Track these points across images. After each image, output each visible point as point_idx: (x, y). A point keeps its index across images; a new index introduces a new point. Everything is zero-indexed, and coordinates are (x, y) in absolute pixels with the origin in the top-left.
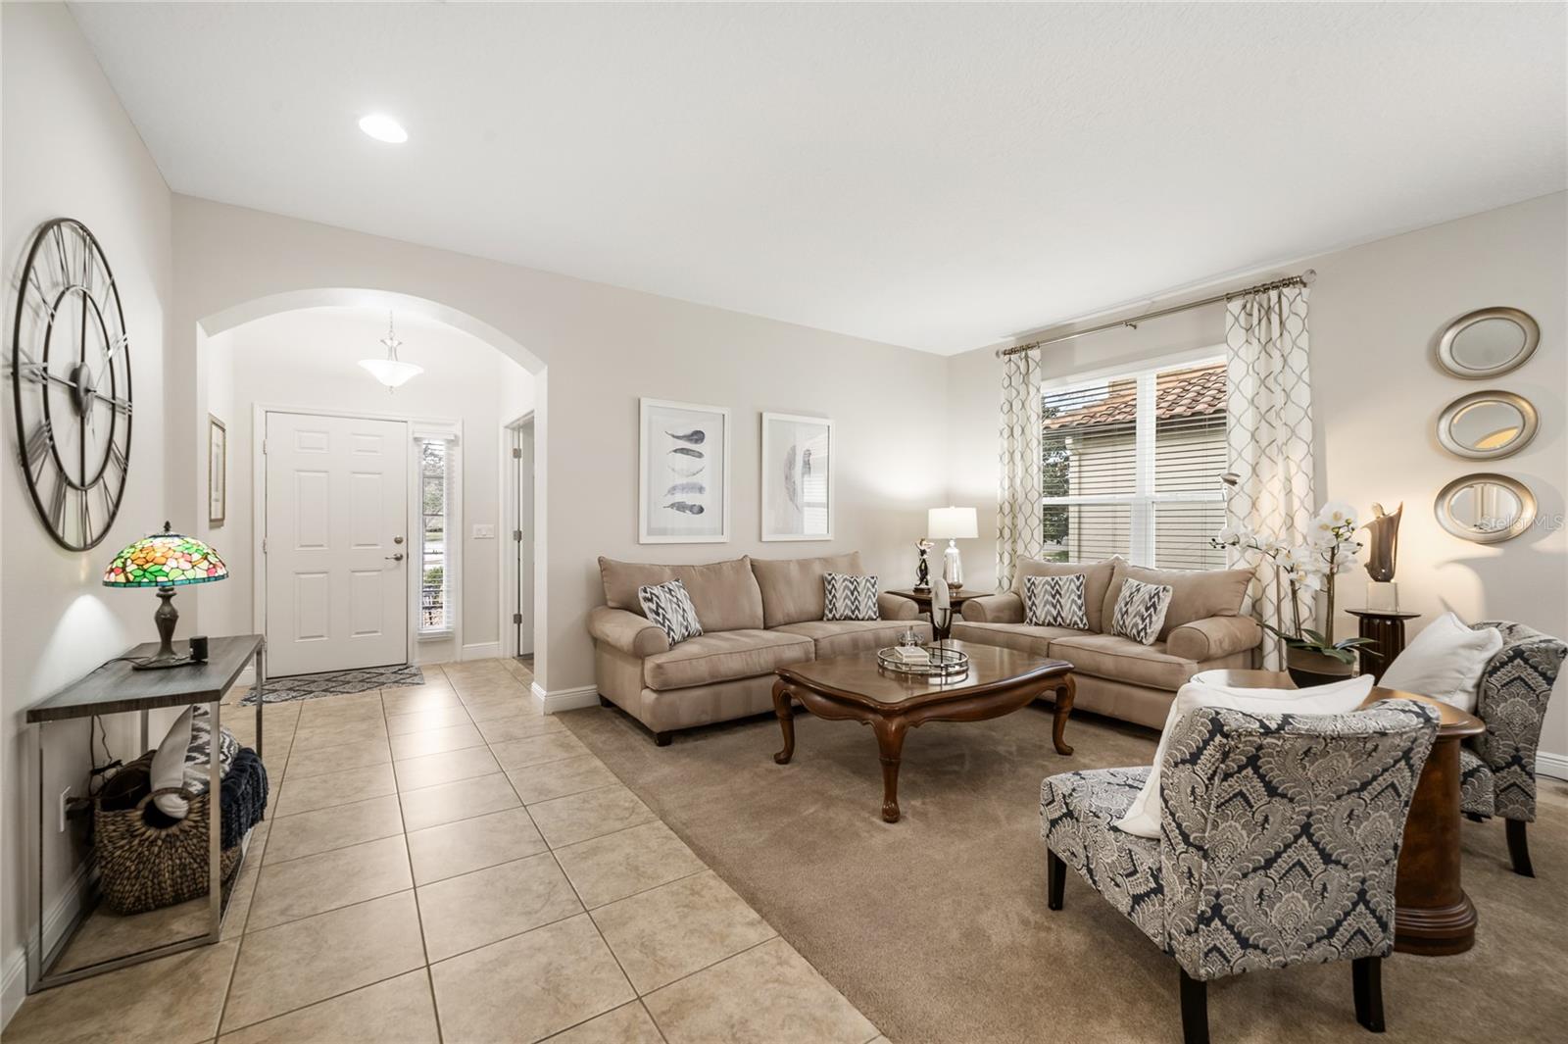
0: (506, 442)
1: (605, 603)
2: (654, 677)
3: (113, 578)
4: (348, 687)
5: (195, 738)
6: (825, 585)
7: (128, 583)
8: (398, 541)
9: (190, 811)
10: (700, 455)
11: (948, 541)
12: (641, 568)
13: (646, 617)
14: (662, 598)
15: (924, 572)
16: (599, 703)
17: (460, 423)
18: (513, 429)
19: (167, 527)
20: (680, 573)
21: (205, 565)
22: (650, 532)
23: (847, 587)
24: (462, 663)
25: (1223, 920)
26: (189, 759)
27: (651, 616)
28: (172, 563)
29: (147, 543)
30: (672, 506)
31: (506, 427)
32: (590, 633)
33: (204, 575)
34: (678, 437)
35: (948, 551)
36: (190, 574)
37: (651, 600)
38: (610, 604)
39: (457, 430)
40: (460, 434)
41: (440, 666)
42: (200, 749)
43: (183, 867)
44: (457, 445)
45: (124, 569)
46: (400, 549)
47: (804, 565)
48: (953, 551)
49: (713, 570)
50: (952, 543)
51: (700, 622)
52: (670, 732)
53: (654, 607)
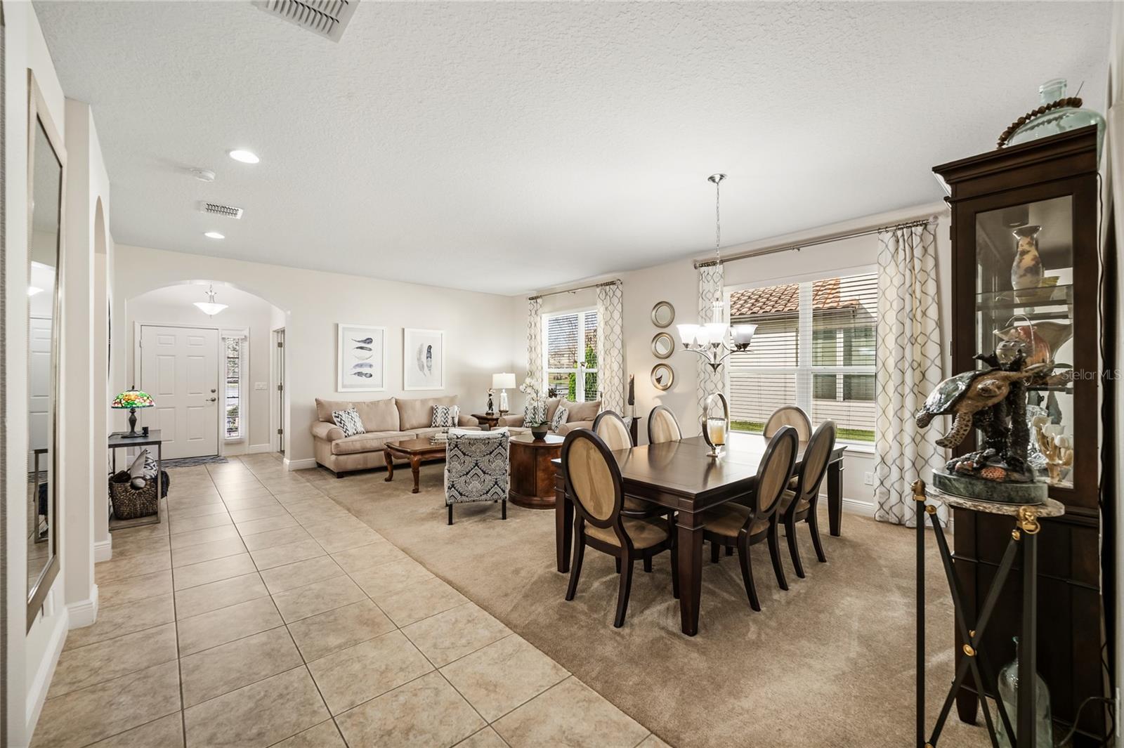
0: (273, 340)
1: (319, 420)
2: (335, 448)
3: (116, 405)
4: (187, 465)
5: (146, 461)
6: (432, 411)
7: (122, 407)
8: (213, 391)
9: (146, 485)
10: (370, 350)
11: (502, 389)
12: (337, 404)
13: (335, 424)
14: (344, 416)
15: (491, 405)
16: (316, 466)
17: (248, 329)
18: (278, 332)
19: (133, 387)
20: (357, 406)
21: (148, 401)
22: (344, 386)
23: (443, 412)
24: (248, 455)
25: (455, 488)
26: (145, 467)
27: (338, 424)
28: (137, 400)
29: (128, 393)
30: (355, 374)
31: (274, 331)
32: (311, 433)
33: (148, 404)
34: (359, 341)
35: (502, 394)
36: (144, 404)
37: (338, 417)
38: (321, 420)
39: (246, 333)
40: (248, 335)
41: (237, 456)
42: (148, 464)
43: (143, 504)
44: (246, 341)
45: (121, 402)
46: (214, 396)
47: (424, 402)
48: (504, 395)
49: (375, 404)
50: (504, 391)
51: (364, 427)
52: (342, 472)
53: (339, 420)
